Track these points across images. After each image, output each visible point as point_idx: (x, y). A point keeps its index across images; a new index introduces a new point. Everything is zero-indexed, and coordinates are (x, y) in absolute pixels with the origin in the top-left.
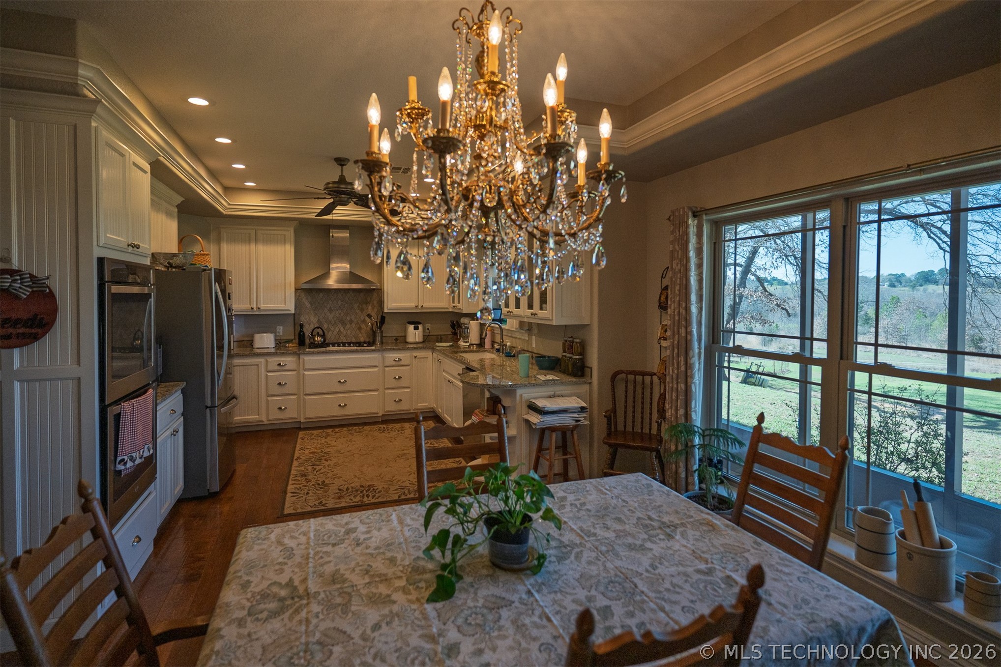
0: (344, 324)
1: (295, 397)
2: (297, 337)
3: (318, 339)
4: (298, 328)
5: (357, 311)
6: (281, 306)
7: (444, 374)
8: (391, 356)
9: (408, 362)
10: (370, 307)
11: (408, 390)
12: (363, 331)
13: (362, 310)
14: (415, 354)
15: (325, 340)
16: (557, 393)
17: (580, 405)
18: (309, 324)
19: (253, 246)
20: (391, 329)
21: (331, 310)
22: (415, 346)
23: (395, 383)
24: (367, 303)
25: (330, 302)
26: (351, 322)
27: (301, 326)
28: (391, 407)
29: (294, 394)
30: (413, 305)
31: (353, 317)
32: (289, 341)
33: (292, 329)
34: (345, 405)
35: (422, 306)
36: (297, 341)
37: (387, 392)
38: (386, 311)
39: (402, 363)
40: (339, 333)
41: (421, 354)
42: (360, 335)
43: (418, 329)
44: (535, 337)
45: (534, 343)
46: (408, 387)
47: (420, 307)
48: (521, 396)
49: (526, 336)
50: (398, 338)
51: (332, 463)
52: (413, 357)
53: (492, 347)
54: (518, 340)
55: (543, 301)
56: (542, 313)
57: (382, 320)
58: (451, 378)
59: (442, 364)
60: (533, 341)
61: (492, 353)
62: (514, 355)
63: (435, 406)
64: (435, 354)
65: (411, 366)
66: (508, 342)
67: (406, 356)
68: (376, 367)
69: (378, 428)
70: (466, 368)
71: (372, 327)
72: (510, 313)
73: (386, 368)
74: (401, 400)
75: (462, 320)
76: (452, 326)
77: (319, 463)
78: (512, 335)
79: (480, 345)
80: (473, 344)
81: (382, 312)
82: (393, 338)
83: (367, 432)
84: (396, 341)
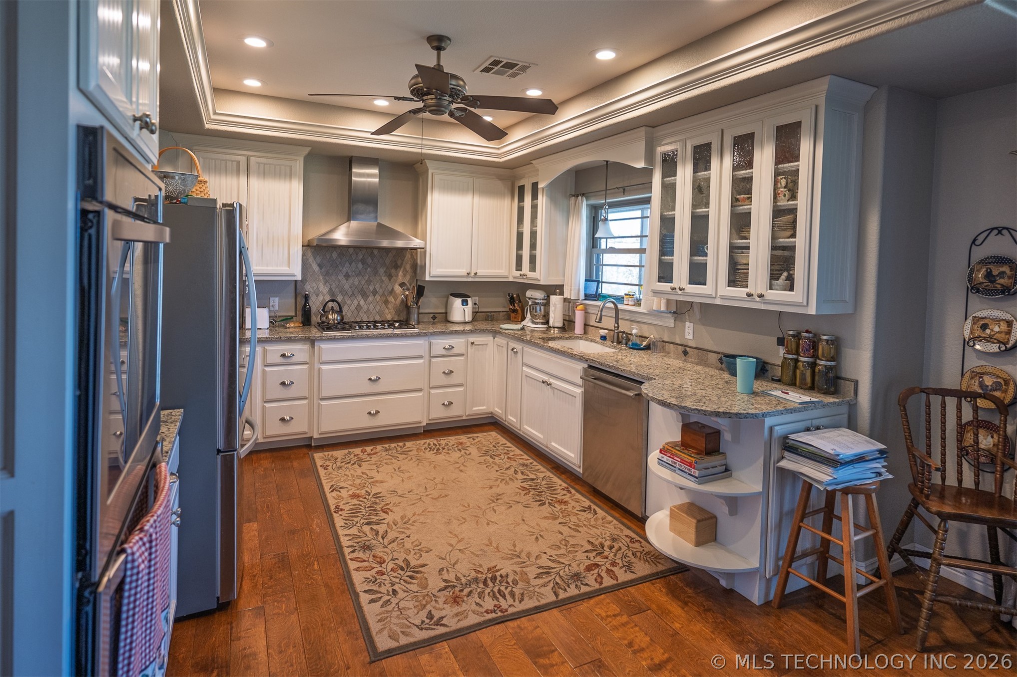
0: (365, 295)
1: (305, 402)
2: (300, 313)
3: (334, 317)
4: (301, 301)
5: (384, 278)
6: (284, 269)
7: (524, 368)
8: (440, 343)
9: (463, 351)
10: (401, 273)
11: (461, 389)
12: (390, 306)
13: (390, 277)
14: (471, 339)
15: (342, 319)
16: (815, 423)
18: (317, 295)
19: (243, 180)
20: (431, 303)
21: (347, 276)
23: (444, 380)
24: (397, 267)
25: (347, 264)
26: (375, 293)
27: (306, 298)
28: (439, 414)
29: (305, 398)
30: (463, 271)
31: (377, 286)
32: (288, 319)
33: (292, 301)
34: (378, 412)
35: (476, 274)
36: (300, 318)
37: (433, 391)
38: (427, 278)
39: (455, 351)
40: (359, 307)
41: (480, 339)
42: (387, 311)
43: (467, 305)
44: (692, 325)
45: (689, 332)
46: (461, 385)
47: (473, 274)
48: (771, 429)
49: (670, 322)
50: (436, 315)
51: (398, 519)
52: (470, 344)
53: (585, 333)
54: (646, 326)
55: (774, 276)
56: (778, 295)
57: (420, 291)
58: (546, 378)
59: (519, 355)
60: (687, 330)
61: (592, 341)
62: (648, 348)
63: (498, 411)
64: (500, 340)
65: (465, 356)
66: (633, 329)
67: (458, 342)
68: (420, 357)
69: (426, 446)
70: (590, 367)
71: (407, 300)
72: (678, 290)
73: (433, 360)
74: (451, 403)
75: (529, 293)
76: (510, 301)
77: (377, 518)
78: (633, 319)
79: (563, 329)
80: (554, 328)
81: (417, 280)
82: (432, 315)
83: (414, 452)
84: (434, 320)
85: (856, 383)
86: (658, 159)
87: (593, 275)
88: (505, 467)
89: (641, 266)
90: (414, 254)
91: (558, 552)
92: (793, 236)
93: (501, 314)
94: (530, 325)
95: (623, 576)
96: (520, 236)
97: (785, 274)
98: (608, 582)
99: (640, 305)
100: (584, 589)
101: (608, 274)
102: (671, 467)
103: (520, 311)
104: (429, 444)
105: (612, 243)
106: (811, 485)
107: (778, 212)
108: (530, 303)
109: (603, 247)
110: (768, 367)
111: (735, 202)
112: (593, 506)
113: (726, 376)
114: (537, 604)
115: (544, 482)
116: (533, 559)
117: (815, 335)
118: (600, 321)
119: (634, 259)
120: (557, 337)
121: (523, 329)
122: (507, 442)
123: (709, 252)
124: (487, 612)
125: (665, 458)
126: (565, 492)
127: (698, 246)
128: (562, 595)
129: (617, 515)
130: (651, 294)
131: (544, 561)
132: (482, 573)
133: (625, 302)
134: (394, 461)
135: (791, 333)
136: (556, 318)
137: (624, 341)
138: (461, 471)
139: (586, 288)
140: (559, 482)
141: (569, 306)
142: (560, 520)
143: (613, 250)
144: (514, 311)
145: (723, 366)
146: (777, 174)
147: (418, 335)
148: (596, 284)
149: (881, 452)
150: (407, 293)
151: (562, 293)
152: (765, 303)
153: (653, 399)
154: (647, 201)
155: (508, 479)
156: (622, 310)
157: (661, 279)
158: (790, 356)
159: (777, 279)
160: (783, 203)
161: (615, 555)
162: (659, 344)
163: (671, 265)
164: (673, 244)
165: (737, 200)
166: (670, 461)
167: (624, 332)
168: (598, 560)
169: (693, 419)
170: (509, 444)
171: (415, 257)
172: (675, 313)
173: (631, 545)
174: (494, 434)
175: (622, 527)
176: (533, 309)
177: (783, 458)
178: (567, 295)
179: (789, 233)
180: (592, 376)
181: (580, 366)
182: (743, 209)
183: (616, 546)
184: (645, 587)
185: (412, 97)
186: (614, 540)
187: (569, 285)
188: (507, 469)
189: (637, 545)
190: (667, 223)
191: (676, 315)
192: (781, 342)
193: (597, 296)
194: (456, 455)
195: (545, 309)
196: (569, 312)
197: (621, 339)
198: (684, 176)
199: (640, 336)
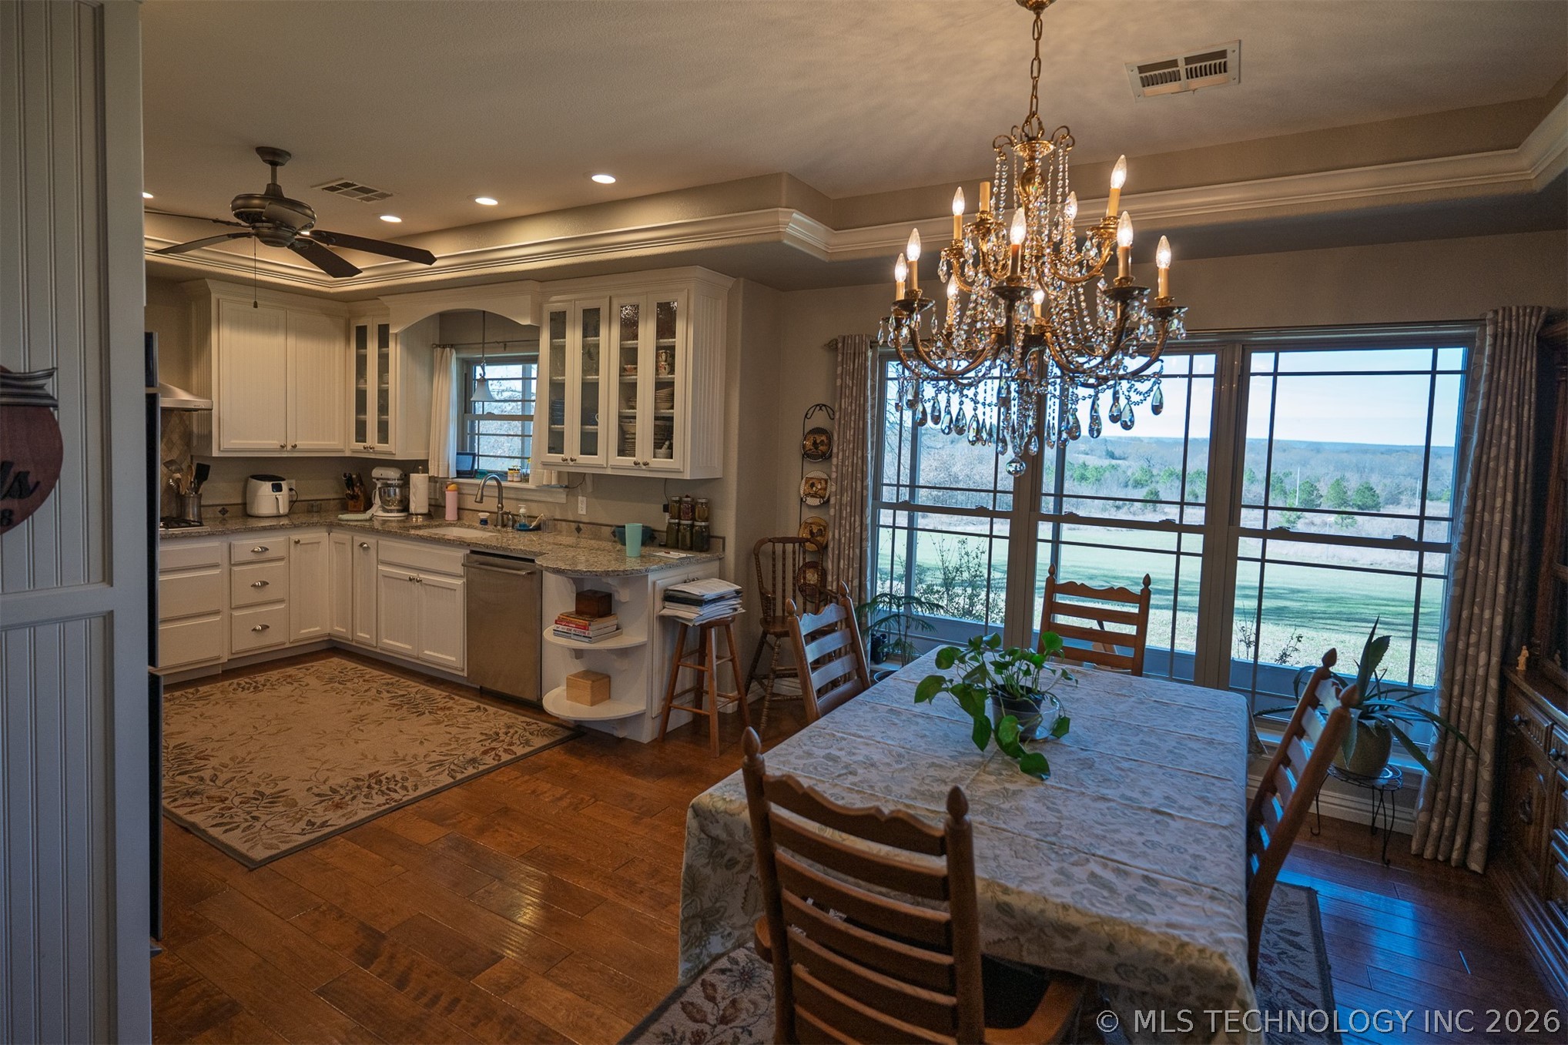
7: (380, 567)
8: (246, 544)
9: (282, 553)
11: (281, 606)
14: (295, 537)
16: (691, 576)
17: (733, 589)
20: (218, 491)
22: (273, 522)
23: (254, 596)
28: (247, 643)
30: (275, 443)
35: (295, 446)
37: (236, 613)
38: (215, 453)
39: (269, 555)
41: (307, 536)
43: (281, 490)
44: (585, 498)
45: (582, 508)
46: (281, 601)
47: (289, 447)
48: (654, 583)
49: (562, 498)
50: (227, 508)
51: (226, 760)
52: (292, 543)
53: (459, 518)
54: (536, 504)
55: (658, 445)
56: (661, 462)
57: (202, 473)
58: (413, 574)
59: (373, 552)
60: (580, 505)
61: (469, 527)
62: (538, 528)
63: (339, 629)
64: (337, 535)
65: (286, 560)
66: (520, 508)
67: (275, 542)
68: (215, 566)
69: (235, 686)
70: (473, 552)
71: (179, 486)
72: (569, 461)
73: (235, 569)
74: (265, 627)
75: (377, 472)
76: (347, 484)
77: (193, 766)
78: (520, 497)
79: (428, 516)
80: (417, 514)
81: (192, 456)
82: (220, 508)
83: (219, 695)
84: (224, 514)
85: (724, 539)
86: (546, 317)
87: (467, 449)
88: (363, 690)
89: (523, 436)
90: (185, 417)
91: (449, 748)
92: (672, 408)
93: (332, 502)
94: (381, 513)
95: (520, 751)
96: (361, 396)
97: (667, 443)
98: (505, 757)
99: (527, 481)
100: (481, 768)
101: (484, 446)
102: (566, 635)
103: (362, 498)
104: (239, 684)
105: (490, 407)
106: (687, 626)
107: (660, 385)
108: (379, 485)
109: (479, 411)
110: (656, 534)
111: (623, 371)
112: (482, 706)
113: (619, 546)
114: (434, 788)
115: (418, 696)
116: (421, 759)
117: (693, 499)
118: (481, 502)
119: (516, 427)
120: (423, 526)
121: (371, 519)
122: (357, 666)
123: (600, 421)
124: (379, 805)
125: (560, 628)
126: (447, 700)
127: (589, 415)
128: (459, 776)
129: (511, 708)
130: (540, 466)
131: (434, 757)
132: (363, 780)
133: (509, 479)
134: (187, 709)
135: (674, 499)
136: (419, 502)
137: (511, 523)
138: (301, 703)
139: (458, 462)
140: (438, 692)
141: (435, 486)
142: (446, 723)
143: (491, 417)
144: (354, 497)
145: (616, 539)
146: (658, 348)
147: (211, 535)
148: (471, 457)
149: (737, 592)
150: (178, 475)
151: (426, 470)
152: (650, 471)
153: (547, 569)
154: (534, 360)
155: (370, 700)
156: (506, 487)
157: (551, 450)
158: (673, 521)
159: (661, 448)
160: (664, 376)
161: (512, 738)
162: (550, 523)
163: (561, 434)
164: (563, 411)
165: (625, 369)
166: (565, 629)
167: (509, 513)
168: (494, 745)
169: (587, 587)
170: (360, 667)
171: (188, 423)
172: (566, 487)
173: (527, 727)
174: (336, 660)
175: (517, 716)
176: (385, 493)
177: (664, 608)
178: (432, 472)
179: (669, 405)
180: (476, 561)
181: (461, 554)
182: (629, 379)
183: (512, 731)
184: (545, 754)
185: (235, 220)
186: (509, 727)
187: (436, 459)
188: (366, 691)
189: (534, 726)
190: (557, 389)
191: (567, 490)
192: (666, 509)
193: (473, 473)
194: (287, 689)
195: (401, 492)
196: (435, 495)
197: (504, 520)
198: (574, 339)
199: (529, 517)
